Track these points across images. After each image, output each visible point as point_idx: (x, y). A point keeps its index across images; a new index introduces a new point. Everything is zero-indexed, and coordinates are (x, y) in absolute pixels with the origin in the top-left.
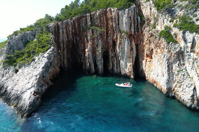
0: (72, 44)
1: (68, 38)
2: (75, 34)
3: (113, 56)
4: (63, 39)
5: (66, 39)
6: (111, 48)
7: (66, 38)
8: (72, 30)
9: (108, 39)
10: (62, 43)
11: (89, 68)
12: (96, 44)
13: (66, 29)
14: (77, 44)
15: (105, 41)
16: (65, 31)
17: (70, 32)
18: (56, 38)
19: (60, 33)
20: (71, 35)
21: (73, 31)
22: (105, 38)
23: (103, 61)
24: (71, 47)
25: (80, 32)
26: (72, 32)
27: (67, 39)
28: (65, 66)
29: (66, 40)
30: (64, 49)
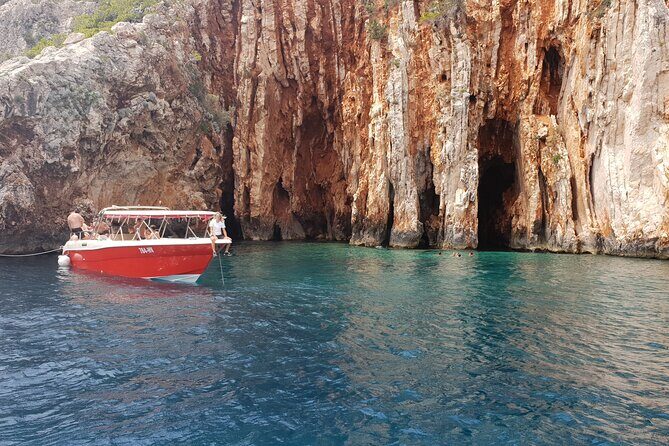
0: (304, 105)
1: (284, 63)
2: (322, 44)
3: (543, 140)
4: (255, 60)
5: (274, 63)
6: (533, 95)
7: (275, 59)
8: (309, 20)
9: (510, 49)
10: (248, 82)
11: (386, 210)
12: (438, 72)
13: (278, 13)
14: (331, 109)
15: (494, 58)
16: (269, 21)
17: (295, 30)
18: (219, 49)
19: (244, 29)
20: (301, 47)
21: (315, 24)
22: (496, 39)
23: (476, 166)
24: (298, 121)
25: (352, 30)
26: (309, 31)
27: (275, 67)
28: (254, 213)
29: (269, 68)
30: (253, 118)
